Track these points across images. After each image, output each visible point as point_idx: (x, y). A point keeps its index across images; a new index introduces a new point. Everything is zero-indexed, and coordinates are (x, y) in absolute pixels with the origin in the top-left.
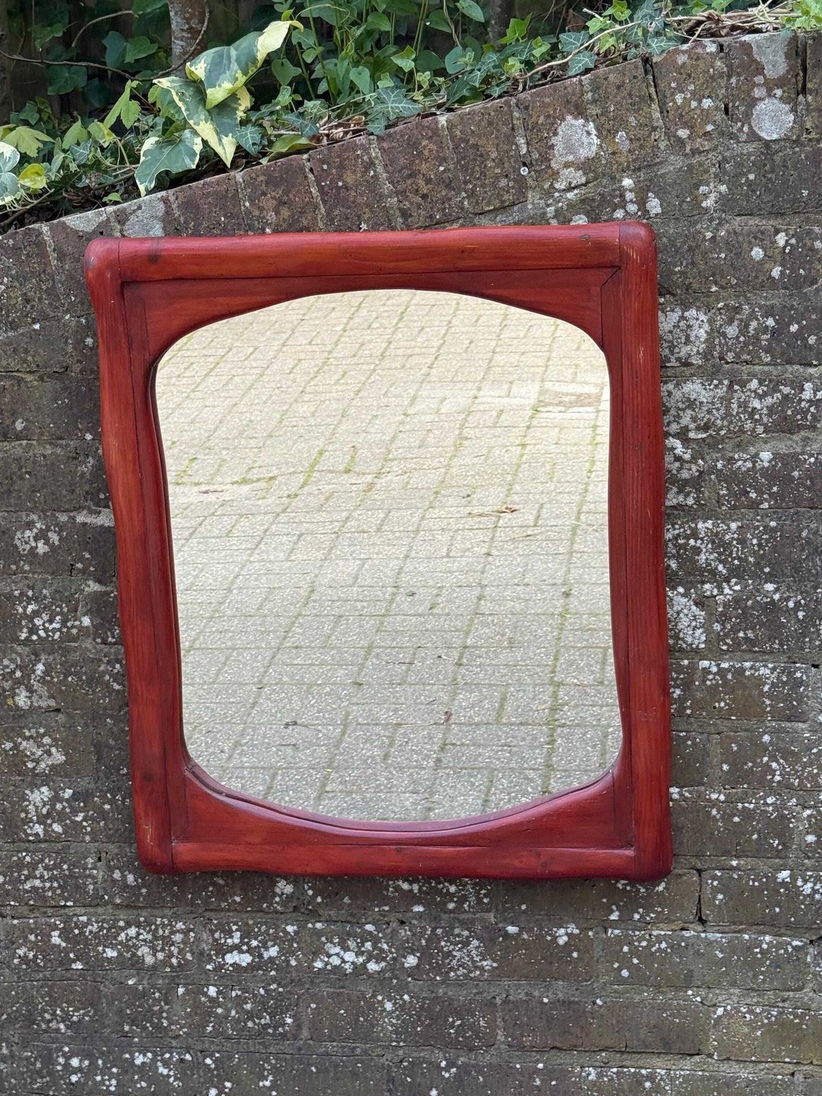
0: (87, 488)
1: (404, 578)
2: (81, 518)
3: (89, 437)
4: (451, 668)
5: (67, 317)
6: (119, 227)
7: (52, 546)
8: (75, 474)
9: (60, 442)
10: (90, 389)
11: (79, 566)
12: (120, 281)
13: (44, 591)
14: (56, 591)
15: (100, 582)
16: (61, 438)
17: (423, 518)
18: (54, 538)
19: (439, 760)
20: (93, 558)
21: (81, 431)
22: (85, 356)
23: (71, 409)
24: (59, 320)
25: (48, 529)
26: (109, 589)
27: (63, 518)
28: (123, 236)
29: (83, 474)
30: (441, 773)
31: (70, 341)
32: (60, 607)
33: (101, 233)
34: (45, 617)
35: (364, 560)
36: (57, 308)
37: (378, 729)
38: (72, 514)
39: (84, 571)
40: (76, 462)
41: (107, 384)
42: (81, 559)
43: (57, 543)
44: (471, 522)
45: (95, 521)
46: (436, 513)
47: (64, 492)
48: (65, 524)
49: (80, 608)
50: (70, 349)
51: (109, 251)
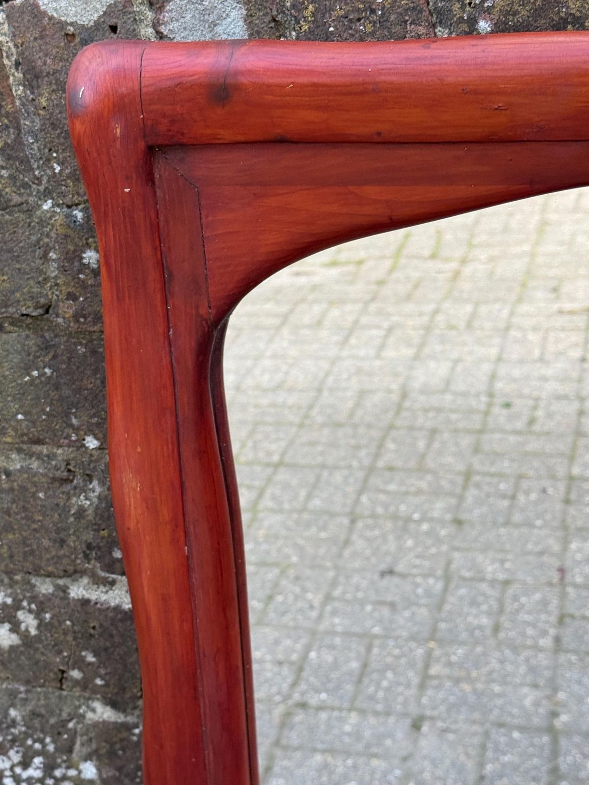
0: (89, 536)
1: (499, 385)
2: (78, 590)
3: (92, 443)
4: (559, 506)
5: (47, 205)
6: (150, 15)
7: (25, 636)
8: (66, 509)
9: (37, 448)
10: (94, 352)
11: (76, 674)
12: (142, 145)
13: (13, 713)
14: (34, 714)
15: (114, 704)
16: (38, 442)
17: (512, 314)
18: (29, 621)
19: (557, 640)
20: (101, 663)
21: (76, 430)
22: (83, 285)
23: (57, 387)
24: (30, 212)
25: (17, 606)
26: (130, 719)
27: (45, 587)
28: (160, 36)
29: (81, 513)
30: (562, 658)
31: (52, 255)
32: (42, 741)
33: (114, 29)
34: (16, 757)
35: (456, 362)
36: (25, 186)
37: (484, 586)
38: (61, 582)
39: (85, 684)
40: (67, 488)
41: (117, 364)
42: (80, 663)
43: (33, 632)
44: (561, 321)
45: (104, 597)
46: (524, 308)
47: (46, 542)
48: (48, 598)
49: (77, 746)
50: (53, 270)
51: (119, 74)
